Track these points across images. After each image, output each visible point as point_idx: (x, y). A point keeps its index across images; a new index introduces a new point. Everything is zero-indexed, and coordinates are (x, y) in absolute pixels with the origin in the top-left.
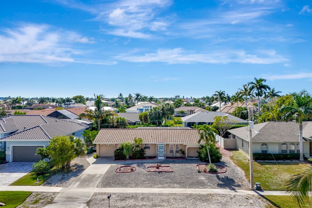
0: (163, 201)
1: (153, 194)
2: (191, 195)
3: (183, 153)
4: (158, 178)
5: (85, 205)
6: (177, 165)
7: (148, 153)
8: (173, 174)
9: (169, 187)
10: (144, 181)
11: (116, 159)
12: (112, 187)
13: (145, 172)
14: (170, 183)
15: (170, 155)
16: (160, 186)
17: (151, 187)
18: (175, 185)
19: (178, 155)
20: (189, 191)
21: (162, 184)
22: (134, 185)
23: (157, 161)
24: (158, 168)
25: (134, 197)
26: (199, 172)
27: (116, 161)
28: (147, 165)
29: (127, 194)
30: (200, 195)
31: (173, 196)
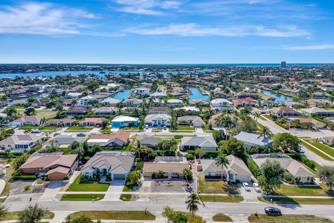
0: (170, 197)
1: (168, 195)
2: (179, 195)
3: (179, 175)
4: (169, 188)
5: (149, 199)
6: (176, 182)
7: (165, 175)
8: (174, 186)
9: (172, 192)
10: (164, 190)
11: (152, 178)
12: (154, 192)
13: (164, 186)
14: (173, 190)
15: (173, 176)
16: (170, 192)
17: (167, 192)
18: (174, 191)
19: (177, 176)
20: (178, 194)
21: (170, 191)
22: (161, 191)
23: (168, 179)
24: (169, 183)
25: (162, 196)
26: (183, 186)
27: (153, 179)
28: (165, 182)
29: (160, 195)
30: (181, 195)
31: (173, 196)
